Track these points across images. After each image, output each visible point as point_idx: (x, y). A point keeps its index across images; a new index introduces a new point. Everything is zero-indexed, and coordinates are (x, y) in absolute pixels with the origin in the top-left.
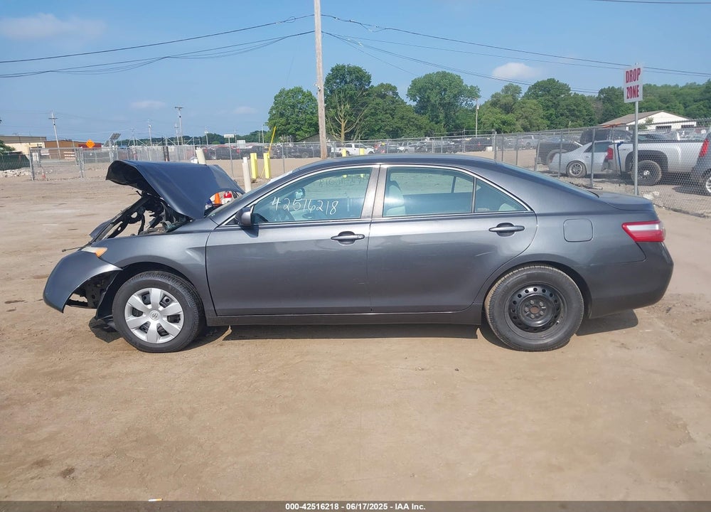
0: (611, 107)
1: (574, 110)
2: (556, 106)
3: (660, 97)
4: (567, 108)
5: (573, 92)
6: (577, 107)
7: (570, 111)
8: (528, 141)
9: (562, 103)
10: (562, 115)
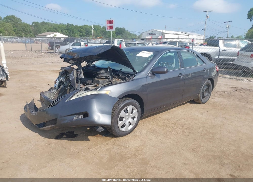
0: (38, 29)
1: (24, 29)
2: (16, 27)
3: (53, 27)
4: (21, 28)
5: (23, 22)
6: (25, 27)
7: (23, 29)
8: (17, 40)
9: (19, 25)
10: (20, 30)
